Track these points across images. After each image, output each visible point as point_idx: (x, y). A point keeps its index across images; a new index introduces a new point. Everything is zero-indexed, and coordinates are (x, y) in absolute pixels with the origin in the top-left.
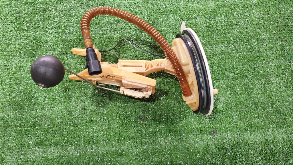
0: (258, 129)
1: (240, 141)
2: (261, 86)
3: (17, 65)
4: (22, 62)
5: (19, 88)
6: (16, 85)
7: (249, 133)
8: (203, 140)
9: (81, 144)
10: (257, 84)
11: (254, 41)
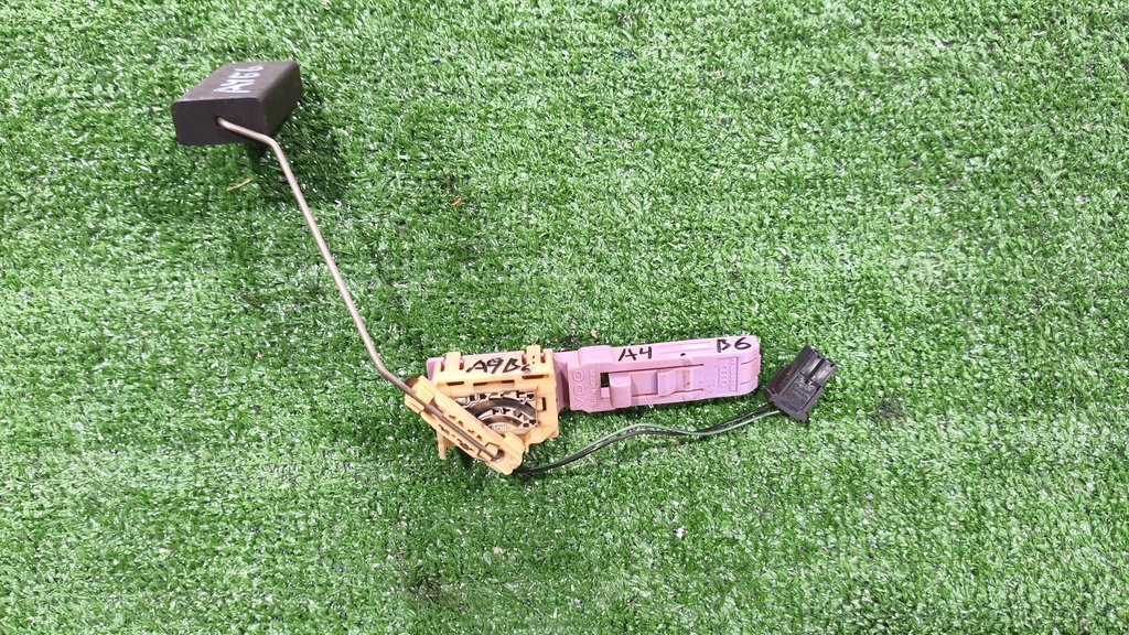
0: (1081, 401)
1: (1003, 449)
2: (1099, 217)
3: (26, 93)
4: (52, 80)
5: (36, 193)
6: (22, 178)
7: (1041, 418)
8: (837, 442)
9: (297, 441)
10: (1082, 207)
11: (1073, 20)
